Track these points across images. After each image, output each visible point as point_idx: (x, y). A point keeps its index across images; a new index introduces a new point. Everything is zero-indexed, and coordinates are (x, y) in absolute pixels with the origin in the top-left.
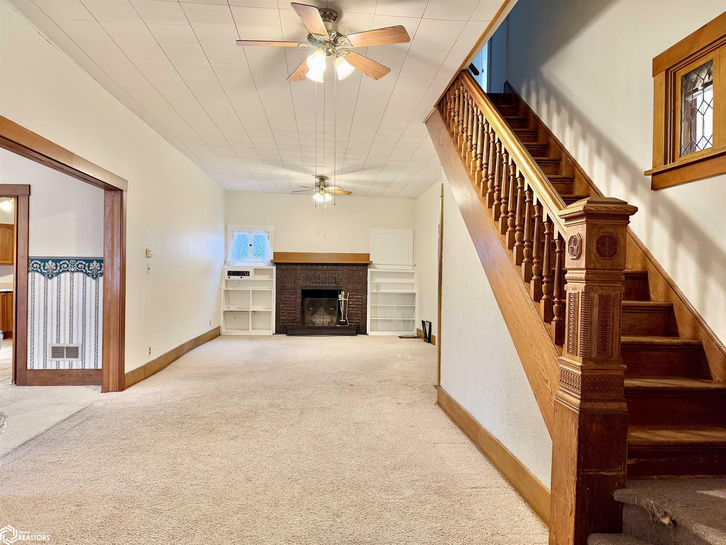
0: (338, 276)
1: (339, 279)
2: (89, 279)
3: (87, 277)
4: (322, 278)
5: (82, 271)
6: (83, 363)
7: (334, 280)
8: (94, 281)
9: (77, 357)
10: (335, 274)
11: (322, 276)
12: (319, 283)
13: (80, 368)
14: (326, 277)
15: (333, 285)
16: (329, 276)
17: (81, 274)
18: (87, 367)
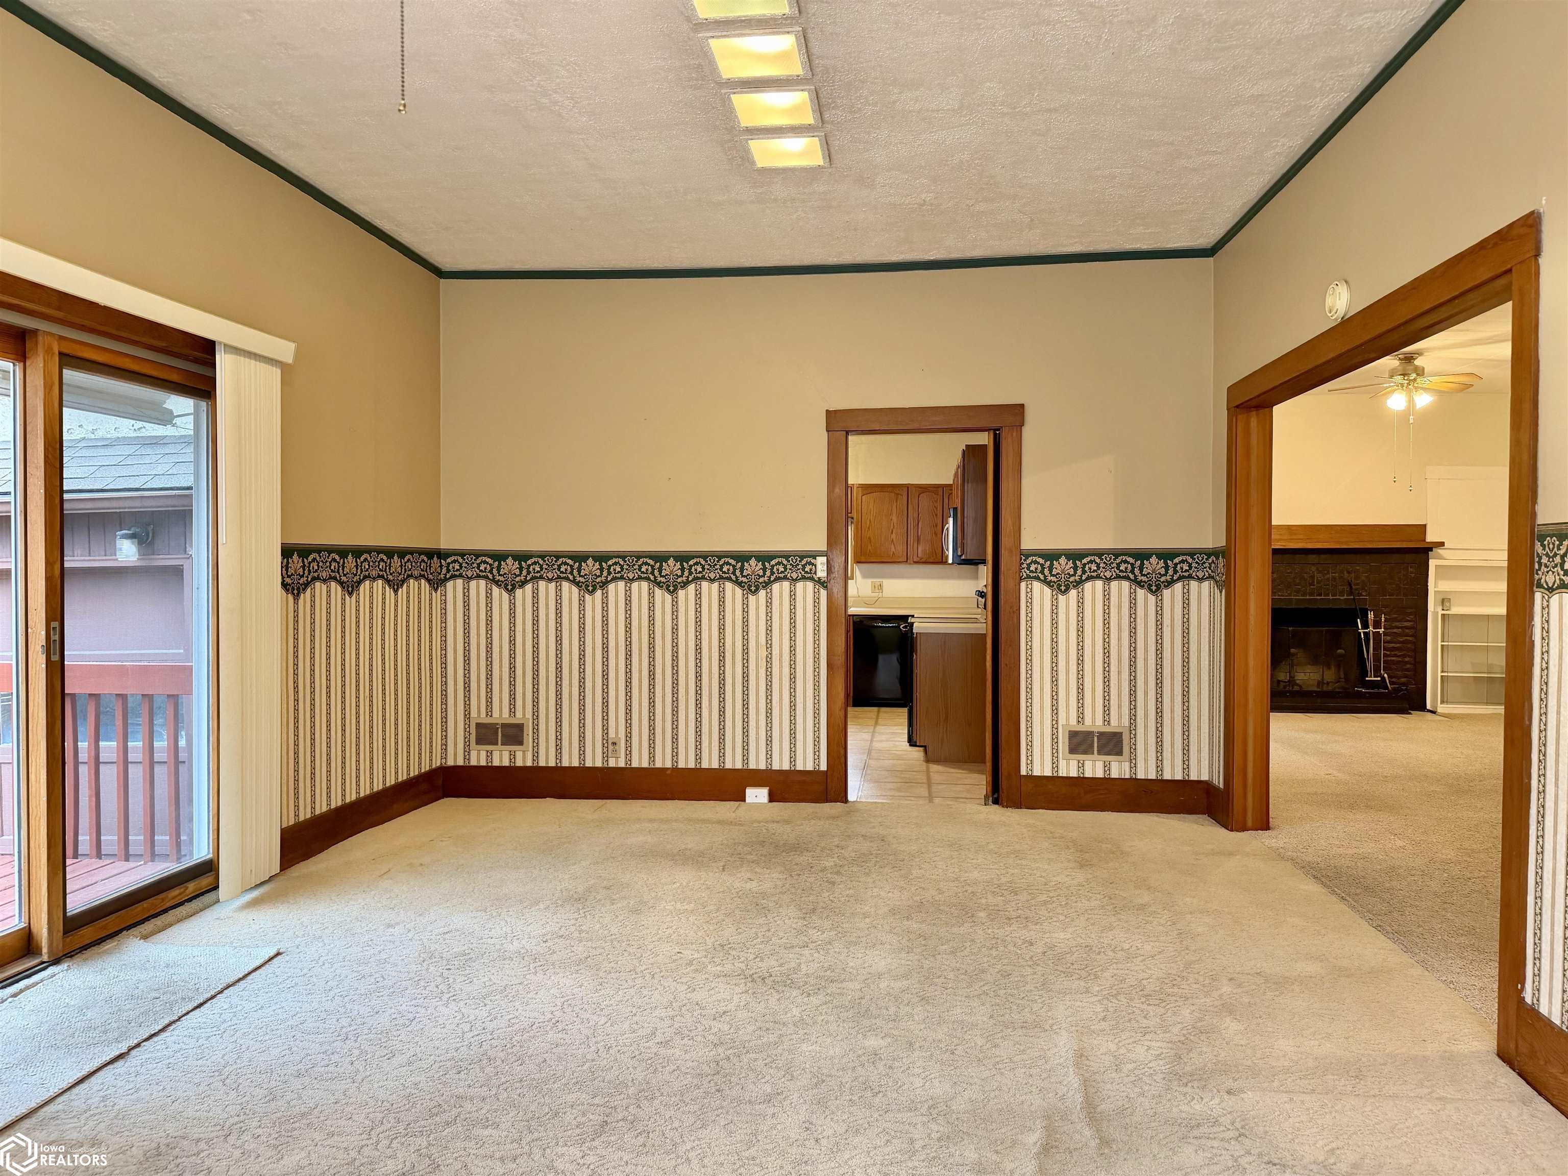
0: (1357, 578)
1: (1357, 584)
2: (1141, 593)
3: (1138, 590)
4: (1317, 583)
5: (1127, 578)
6: (1134, 766)
7: (1347, 588)
8: (1152, 598)
9: (1120, 753)
10: (1349, 572)
11: (1317, 576)
12: (1311, 594)
13: (1127, 776)
14: (1328, 579)
15: (1345, 597)
16: (1334, 579)
17: (1125, 584)
18: (1141, 775)
